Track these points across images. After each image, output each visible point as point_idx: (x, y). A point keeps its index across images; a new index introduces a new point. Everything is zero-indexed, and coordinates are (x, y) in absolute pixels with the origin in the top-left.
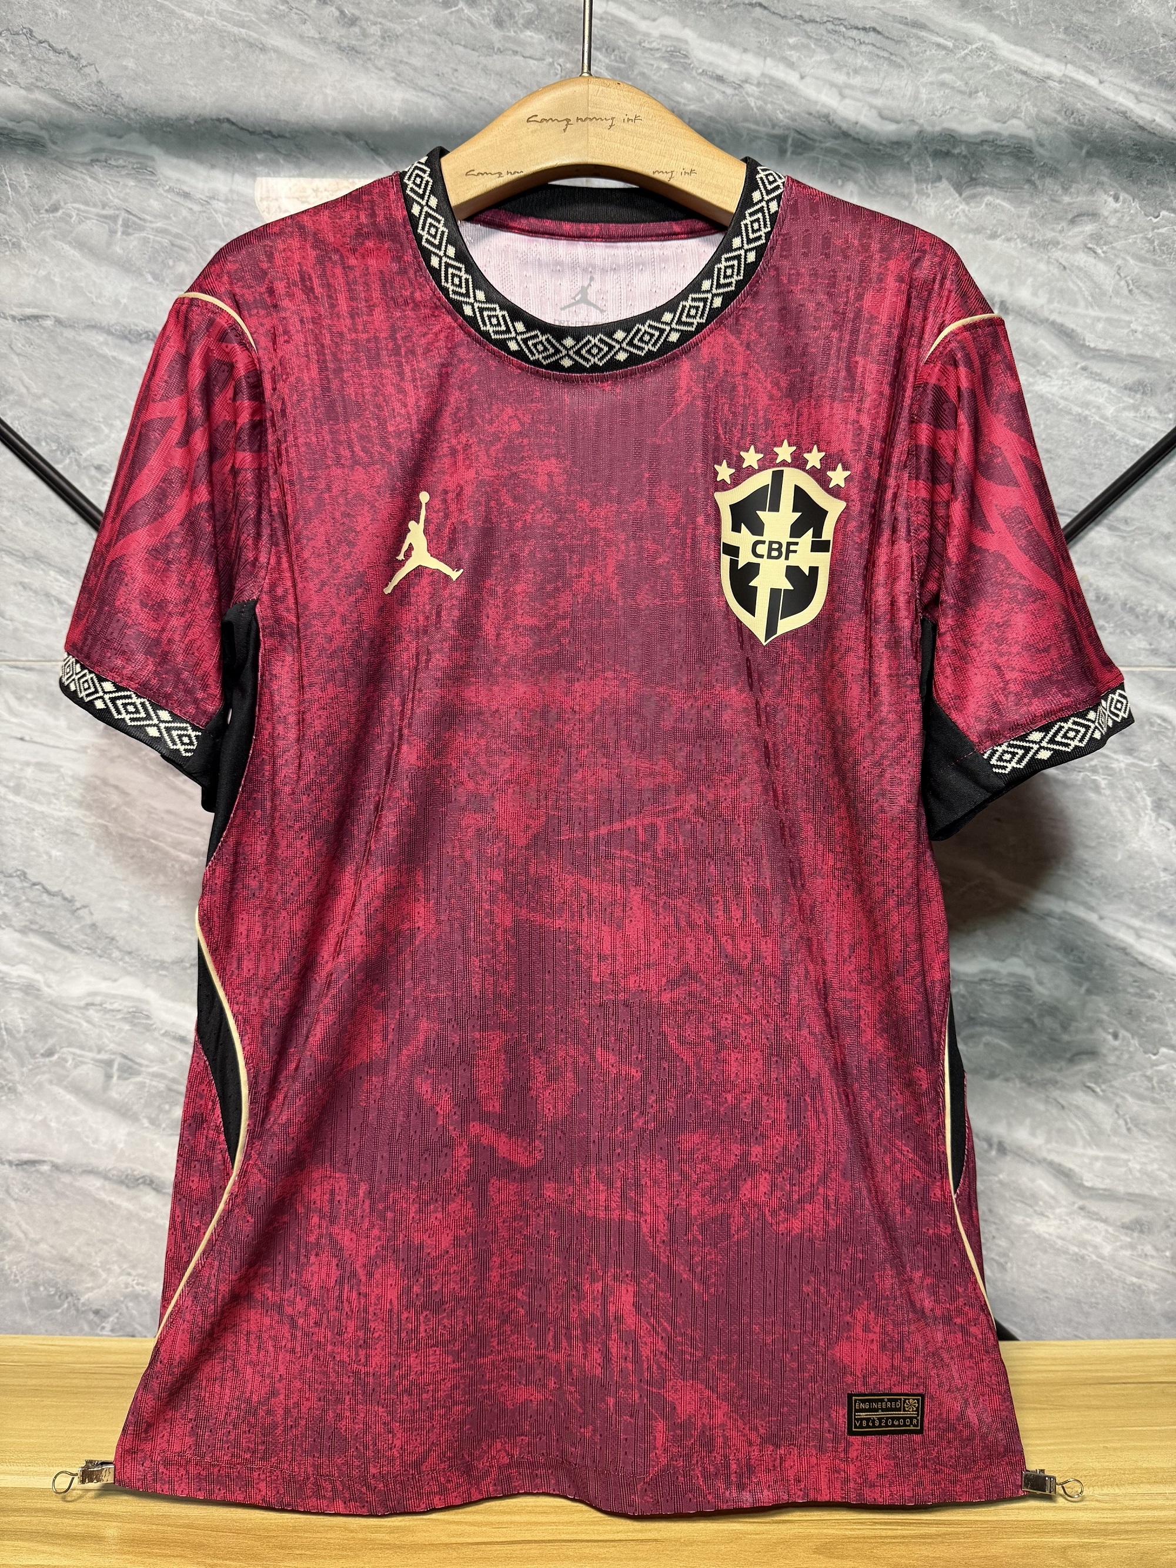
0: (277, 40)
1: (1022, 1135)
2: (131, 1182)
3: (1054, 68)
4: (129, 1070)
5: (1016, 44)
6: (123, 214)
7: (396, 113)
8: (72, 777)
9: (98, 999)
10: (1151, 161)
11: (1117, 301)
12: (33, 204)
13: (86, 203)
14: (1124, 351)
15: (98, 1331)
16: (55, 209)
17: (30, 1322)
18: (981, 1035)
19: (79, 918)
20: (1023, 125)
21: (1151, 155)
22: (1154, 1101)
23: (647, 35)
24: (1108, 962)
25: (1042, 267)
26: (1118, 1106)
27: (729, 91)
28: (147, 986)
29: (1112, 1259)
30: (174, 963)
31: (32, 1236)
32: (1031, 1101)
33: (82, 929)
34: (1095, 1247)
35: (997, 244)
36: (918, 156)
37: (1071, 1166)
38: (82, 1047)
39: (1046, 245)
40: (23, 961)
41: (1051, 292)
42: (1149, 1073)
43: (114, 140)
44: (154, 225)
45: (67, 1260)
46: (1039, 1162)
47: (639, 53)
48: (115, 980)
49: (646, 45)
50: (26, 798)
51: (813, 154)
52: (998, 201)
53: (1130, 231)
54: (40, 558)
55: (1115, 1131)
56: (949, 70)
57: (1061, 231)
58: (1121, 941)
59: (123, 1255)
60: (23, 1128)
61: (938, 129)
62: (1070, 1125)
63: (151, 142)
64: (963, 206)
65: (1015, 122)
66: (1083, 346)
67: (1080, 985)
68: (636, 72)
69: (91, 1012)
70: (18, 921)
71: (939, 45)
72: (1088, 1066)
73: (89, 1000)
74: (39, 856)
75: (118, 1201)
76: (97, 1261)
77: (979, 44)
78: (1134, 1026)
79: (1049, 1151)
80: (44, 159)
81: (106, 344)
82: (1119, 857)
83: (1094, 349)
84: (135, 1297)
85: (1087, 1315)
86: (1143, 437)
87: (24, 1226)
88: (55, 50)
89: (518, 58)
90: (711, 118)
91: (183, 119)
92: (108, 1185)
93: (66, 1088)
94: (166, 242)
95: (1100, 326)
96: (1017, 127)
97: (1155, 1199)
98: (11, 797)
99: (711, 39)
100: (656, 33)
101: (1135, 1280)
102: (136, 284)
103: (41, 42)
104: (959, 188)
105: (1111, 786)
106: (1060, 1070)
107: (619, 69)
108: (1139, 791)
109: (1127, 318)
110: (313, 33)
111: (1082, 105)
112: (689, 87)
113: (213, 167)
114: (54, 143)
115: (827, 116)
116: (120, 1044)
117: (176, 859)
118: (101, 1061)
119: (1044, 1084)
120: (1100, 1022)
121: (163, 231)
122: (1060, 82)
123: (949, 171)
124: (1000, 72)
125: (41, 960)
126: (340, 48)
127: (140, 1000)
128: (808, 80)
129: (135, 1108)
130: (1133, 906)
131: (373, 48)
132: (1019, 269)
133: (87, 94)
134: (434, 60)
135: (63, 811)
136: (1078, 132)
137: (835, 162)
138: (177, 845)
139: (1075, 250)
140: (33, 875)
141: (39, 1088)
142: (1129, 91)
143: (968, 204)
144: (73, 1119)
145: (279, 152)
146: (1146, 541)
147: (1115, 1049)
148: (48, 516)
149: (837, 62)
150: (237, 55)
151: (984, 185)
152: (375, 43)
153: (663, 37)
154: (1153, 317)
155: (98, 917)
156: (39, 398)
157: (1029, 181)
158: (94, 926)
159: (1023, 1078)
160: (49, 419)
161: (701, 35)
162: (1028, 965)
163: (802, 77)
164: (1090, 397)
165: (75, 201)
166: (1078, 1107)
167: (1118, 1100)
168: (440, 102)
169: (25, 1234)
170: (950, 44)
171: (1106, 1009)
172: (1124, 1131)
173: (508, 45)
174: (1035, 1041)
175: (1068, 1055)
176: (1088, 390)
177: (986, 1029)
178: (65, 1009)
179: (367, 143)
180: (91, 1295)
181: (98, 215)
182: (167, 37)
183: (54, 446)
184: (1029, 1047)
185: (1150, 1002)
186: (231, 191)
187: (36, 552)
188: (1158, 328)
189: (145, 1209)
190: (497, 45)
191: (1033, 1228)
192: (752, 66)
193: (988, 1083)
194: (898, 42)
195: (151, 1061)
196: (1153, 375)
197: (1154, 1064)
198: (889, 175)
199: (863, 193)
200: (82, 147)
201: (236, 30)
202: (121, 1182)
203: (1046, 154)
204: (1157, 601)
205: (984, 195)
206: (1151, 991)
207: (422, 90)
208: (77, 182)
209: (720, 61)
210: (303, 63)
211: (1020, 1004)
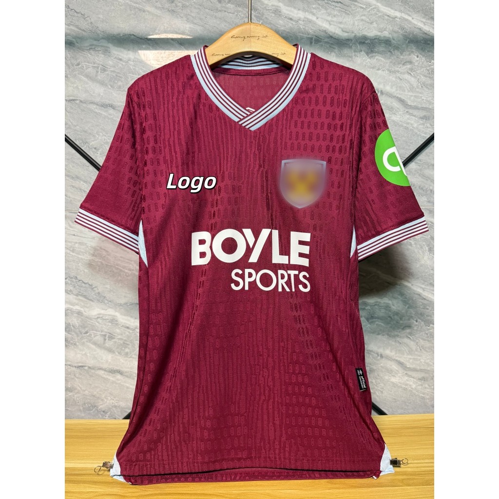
0: (148, 8)
1: (388, 352)
2: (113, 372)
3: (398, 14)
4: (111, 337)
5: (386, 6)
6: (101, 66)
7: (187, 32)
8: (90, 247)
9: (101, 316)
10: (428, 44)
11: (417, 90)
12: (71, 63)
13: (88, 63)
14: (420, 106)
15: (104, 417)
16: (78, 64)
17: (83, 415)
18: (375, 321)
19: (94, 291)
20: (388, 33)
21: (429, 42)
22: (428, 341)
23: (267, 5)
24: (414, 299)
25: (394, 79)
26: (417, 342)
27: (294, 23)
28: (116, 311)
29: (416, 389)
30: (124, 304)
31: (83, 389)
32: (390, 342)
33: (95, 294)
34: (410, 385)
35: (380, 72)
36: (355, 44)
37: (403, 361)
38: (96, 331)
39: (395, 72)
40: (77, 304)
41: (397, 88)
42: (427, 332)
43: (97, 42)
44: (111, 70)
45: (94, 396)
46: (393, 360)
47: (265, 11)
48: (106, 310)
49: (267, 8)
50: (76, 253)
51: (321, 43)
52: (380, 58)
53: (422, 67)
54: (78, 178)
55: (416, 350)
56: (364, 15)
57: (400, 68)
58: (418, 292)
59: (111, 394)
60: (79, 356)
61: (361, 35)
62: (402, 348)
63: (109, 42)
64: (369, 60)
65: (385, 32)
66: (407, 104)
67: (406, 306)
68: (264, 17)
69: (99, 320)
70: (75, 292)
71: (361, 7)
72: (408, 331)
73: (98, 316)
74: (81, 271)
75: (109, 378)
76: (103, 396)
77: (373, 7)
78: (422, 318)
79: (396, 357)
80: (74, 48)
81: (96, 108)
82: (417, 267)
83: (410, 106)
84: (115, 407)
85: (408, 406)
86: (426, 133)
87: (80, 386)
88: (77, 12)
89: (226, 13)
90: (288, 32)
91: (119, 34)
92: (106, 373)
93: (92, 343)
94: (114, 75)
95: (412, 98)
96: (386, 34)
97: (429, 371)
98: (71, 253)
99: (288, 6)
100: (270, 4)
101: (422, 395)
102: (106, 89)
103: (72, 10)
104: (367, 54)
105: (415, 244)
106: (400, 332)
107: (259, 16)
108: (424, 245)
109: (421, 95)
110: (160, 6)
111: (407, 27)
112: (281, 22)
113: (129, 50)
114: (77, 43)
115: (325, 31)
116: (108, 330)
117: (124, 272)
118: (103, 335)
119: (394, 336)
120: (412, 317)
121: (114, 72)
122: (400, 19)
123: (364, 48)
124: (381, 16)
125: (82, 304)
126: (168, 10)
127: (114, 316)
128: (319, 19)
129: (114, 349)
130: (422, 281)
131: (179, 10)
132: (386, 80)
133: (87, 27)
134: (199, 14)
135: (87, 257)
136: (405, 35)
137: (328, 46)
138: (124, 267)
139: (404, 73)
140: (79, 277)
141: (83, 343)
142: (422, 21)
143: (370, 59)
144: (95, 353)
145: (150, 45)
146: (427, 167)
147: (416, 325)
148: (80, 164)
149: (328, 13)
150: (135, 13)
151: (375, 53)
152: (180, 9)
153: (272, 5)
154: (429, 95)
155: (100, 290)
156: (76, 126)
157: (390, 51)
158: (99, 293)
159: (388, 335)
160: (79, 133)
161: (285, 5)
162: (390, 300)
163: (317, 18)
164: (409, 121)
165: (85, 62)
166: (405, 343)
167: (417, 341)
168: (201, 28)
169: (81, 388)
170: (365, 7)
171: (414, 313)
172: (419, 350)
173: (223, 9)
174: (392, 323)
175: (402, 327)
176: (408, 119)
177: (377, 320)
178: (91, 319)
179: (178, 42)
180: (102, 407)
181: (92, 66)
182: (113, 8)
183: (81, 142)
184: (390, 325)
185: (427, 311)
186: (135, 58)
187: (76, 176)
188: (430, 98)
189: (118, 380)
190: (219, 9)
191: (391, 380)
192: (301, 15)
193: (377, 336)
194: (347, 6)
195: (118, 334)
196: (429, 114)
197: (428, 330)
198: (345, 50)
199: (337, 56)
200: (86, 45)
201: (135, 5)
202: (110, 372)
203: (395, 42)
204: (430, 186)
205: (376, 56)
206: (428, 307)
207: (196, 24)
208: (85, 56)
209: (291, 14)
210: (157, 16)
211: (387, 312)
